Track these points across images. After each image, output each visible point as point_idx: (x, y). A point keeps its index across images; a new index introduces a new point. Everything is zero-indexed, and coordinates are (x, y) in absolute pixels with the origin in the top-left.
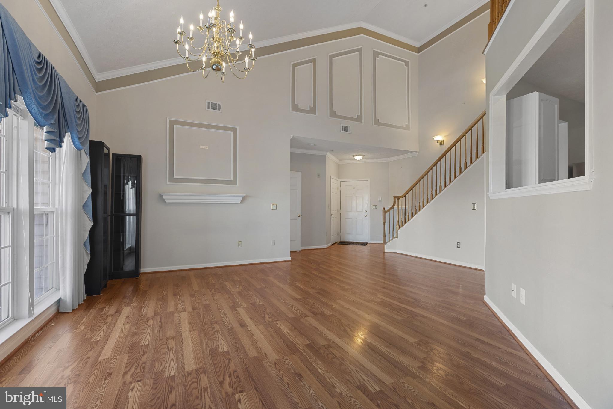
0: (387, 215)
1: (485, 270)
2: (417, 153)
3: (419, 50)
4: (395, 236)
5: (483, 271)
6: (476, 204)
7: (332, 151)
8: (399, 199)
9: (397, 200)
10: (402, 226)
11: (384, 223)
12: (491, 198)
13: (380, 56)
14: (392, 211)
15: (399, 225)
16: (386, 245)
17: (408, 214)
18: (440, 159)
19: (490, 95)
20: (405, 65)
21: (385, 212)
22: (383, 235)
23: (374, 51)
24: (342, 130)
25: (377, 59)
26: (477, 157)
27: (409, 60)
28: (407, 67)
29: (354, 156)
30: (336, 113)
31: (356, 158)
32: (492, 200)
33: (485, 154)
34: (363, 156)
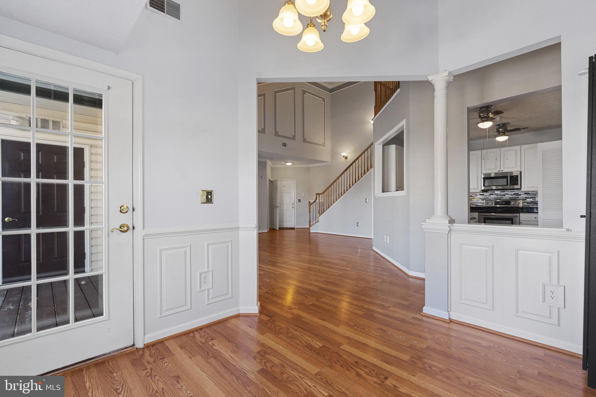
0: (312, 206)
1: (372, 238)
2: (330, 163)
3: (331, 91)
4: (317, 221)
5: (371, 239)
6: (367, 199)
7: (271, 159)
8: (320, 195)
9: (318, 195)
10: (322, 214)
11: (310, 212)
12: (376, 196)
13: (306, 93)
14: (314, 204)
15: (319, 213)
16: (311, 228)
17: (326, 206)
18: (346, 170)
19: (375, 145)
20: (322, 101)
21: (310, 204)
22: (309, 220)
23: (303, 89)
24: (283, 146)
25: (305, 96)
26: (368, 171)
27: (325, 97)
28: (323, 102)
29: (286, 162)
30: (279, 133)
31: (287, 164)
32: (377, 197)
33: (372, 170)
34: (292, 163)
